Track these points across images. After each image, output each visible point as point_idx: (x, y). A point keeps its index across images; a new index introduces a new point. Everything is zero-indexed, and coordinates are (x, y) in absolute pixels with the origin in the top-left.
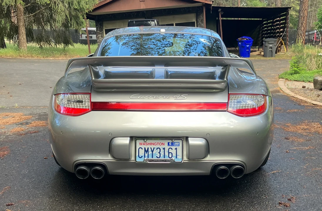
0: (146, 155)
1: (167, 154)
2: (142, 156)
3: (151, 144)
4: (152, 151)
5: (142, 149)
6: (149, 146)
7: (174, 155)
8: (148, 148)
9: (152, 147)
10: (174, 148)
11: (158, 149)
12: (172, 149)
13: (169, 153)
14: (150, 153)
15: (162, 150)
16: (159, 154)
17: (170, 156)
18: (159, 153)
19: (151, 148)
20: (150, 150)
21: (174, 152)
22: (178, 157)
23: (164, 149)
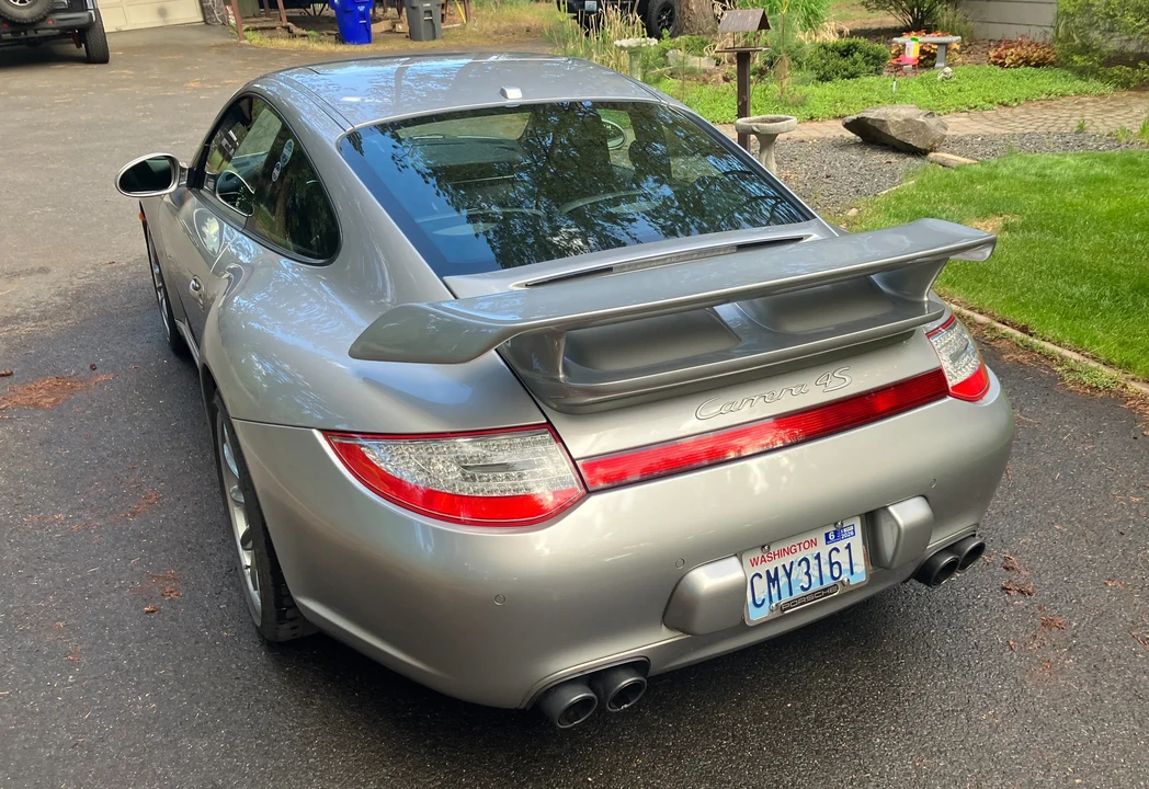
0: (774, 592)
1: (826, 569)
2: (764, 600)
3: (780, 554)
4: (789, 575)
5: (761, 577)
6: (778, 563)
7: (845, 566)
8: (776, 568)
9: (787, 560)
10: (841, 545)
11: (804, 563)
12: (838, 550)
13: (832, 565)
14: (783, 580)
15: (813, 562)
16: (807, 577)
17: (836, 574)
18: (807, 573)
19: (784, 566)
20: (781, 573)
21: (842, 557)
22: (855, 571)
23: (818, 557)
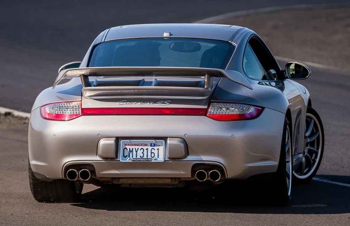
0: (131, 155)
1: (149, 154)
2: (127, 156)
3: (135, 145)
4: (136, 152)
5: (127, 149)
7: (156, 155)
8: (133, 149)
9: (137, 147)
10: (156, 148)
11: (142, 150)
12: (154, 149)
13: (151, 153)
14: (134, 152)
15: (145, 151)
16: (142, 154)
17: (153, 156)
18: (142, 153)
19: (135, 148)
20: (134, 150)
21: (156, 152)
22: (159, 156)
23: (147, 149)
